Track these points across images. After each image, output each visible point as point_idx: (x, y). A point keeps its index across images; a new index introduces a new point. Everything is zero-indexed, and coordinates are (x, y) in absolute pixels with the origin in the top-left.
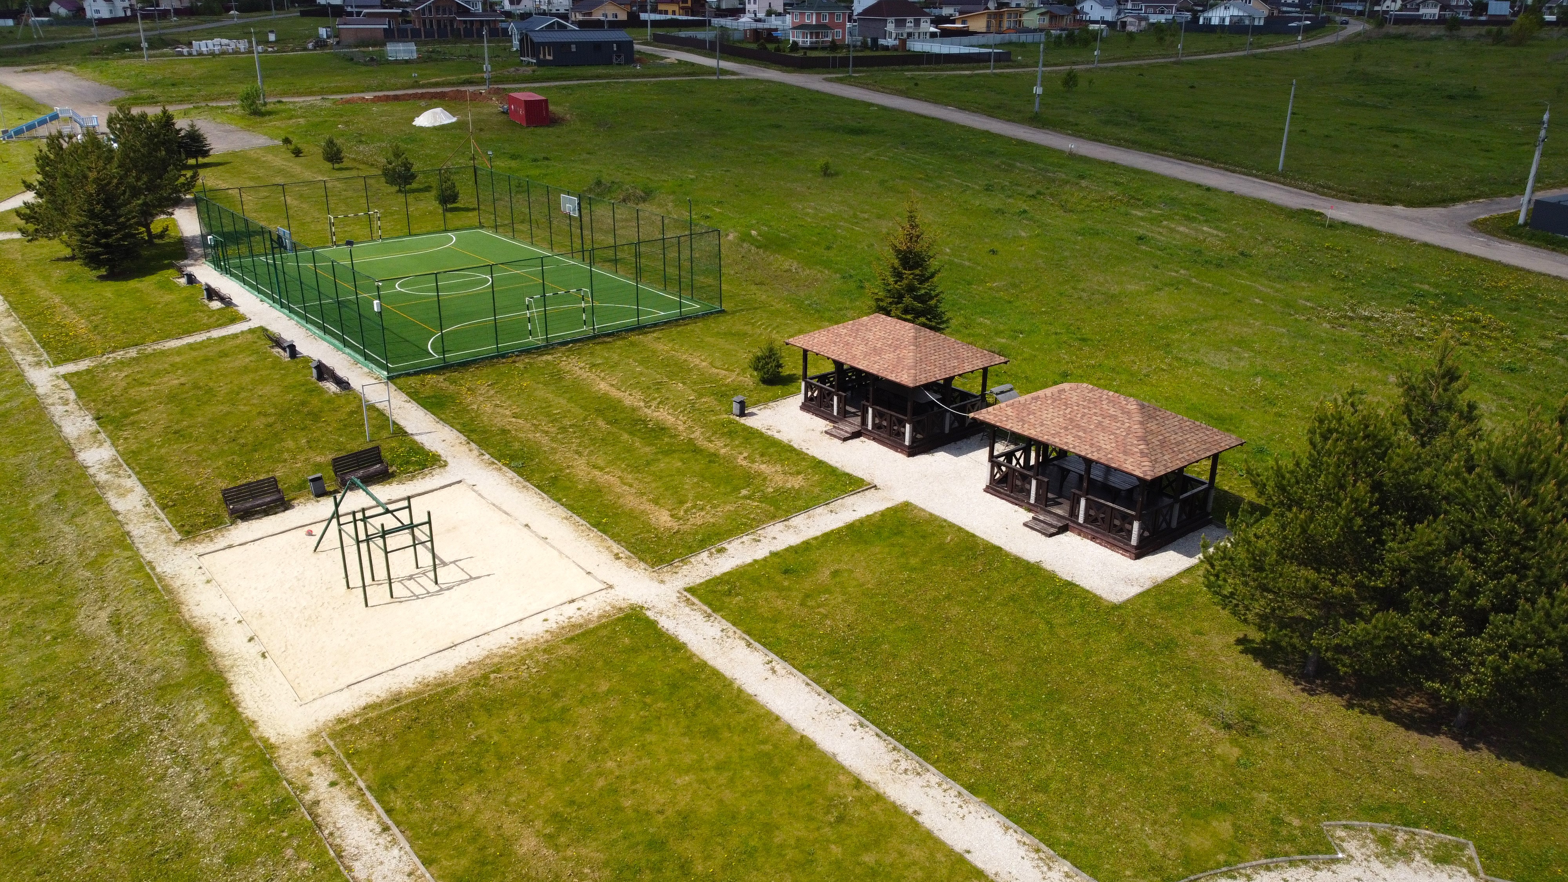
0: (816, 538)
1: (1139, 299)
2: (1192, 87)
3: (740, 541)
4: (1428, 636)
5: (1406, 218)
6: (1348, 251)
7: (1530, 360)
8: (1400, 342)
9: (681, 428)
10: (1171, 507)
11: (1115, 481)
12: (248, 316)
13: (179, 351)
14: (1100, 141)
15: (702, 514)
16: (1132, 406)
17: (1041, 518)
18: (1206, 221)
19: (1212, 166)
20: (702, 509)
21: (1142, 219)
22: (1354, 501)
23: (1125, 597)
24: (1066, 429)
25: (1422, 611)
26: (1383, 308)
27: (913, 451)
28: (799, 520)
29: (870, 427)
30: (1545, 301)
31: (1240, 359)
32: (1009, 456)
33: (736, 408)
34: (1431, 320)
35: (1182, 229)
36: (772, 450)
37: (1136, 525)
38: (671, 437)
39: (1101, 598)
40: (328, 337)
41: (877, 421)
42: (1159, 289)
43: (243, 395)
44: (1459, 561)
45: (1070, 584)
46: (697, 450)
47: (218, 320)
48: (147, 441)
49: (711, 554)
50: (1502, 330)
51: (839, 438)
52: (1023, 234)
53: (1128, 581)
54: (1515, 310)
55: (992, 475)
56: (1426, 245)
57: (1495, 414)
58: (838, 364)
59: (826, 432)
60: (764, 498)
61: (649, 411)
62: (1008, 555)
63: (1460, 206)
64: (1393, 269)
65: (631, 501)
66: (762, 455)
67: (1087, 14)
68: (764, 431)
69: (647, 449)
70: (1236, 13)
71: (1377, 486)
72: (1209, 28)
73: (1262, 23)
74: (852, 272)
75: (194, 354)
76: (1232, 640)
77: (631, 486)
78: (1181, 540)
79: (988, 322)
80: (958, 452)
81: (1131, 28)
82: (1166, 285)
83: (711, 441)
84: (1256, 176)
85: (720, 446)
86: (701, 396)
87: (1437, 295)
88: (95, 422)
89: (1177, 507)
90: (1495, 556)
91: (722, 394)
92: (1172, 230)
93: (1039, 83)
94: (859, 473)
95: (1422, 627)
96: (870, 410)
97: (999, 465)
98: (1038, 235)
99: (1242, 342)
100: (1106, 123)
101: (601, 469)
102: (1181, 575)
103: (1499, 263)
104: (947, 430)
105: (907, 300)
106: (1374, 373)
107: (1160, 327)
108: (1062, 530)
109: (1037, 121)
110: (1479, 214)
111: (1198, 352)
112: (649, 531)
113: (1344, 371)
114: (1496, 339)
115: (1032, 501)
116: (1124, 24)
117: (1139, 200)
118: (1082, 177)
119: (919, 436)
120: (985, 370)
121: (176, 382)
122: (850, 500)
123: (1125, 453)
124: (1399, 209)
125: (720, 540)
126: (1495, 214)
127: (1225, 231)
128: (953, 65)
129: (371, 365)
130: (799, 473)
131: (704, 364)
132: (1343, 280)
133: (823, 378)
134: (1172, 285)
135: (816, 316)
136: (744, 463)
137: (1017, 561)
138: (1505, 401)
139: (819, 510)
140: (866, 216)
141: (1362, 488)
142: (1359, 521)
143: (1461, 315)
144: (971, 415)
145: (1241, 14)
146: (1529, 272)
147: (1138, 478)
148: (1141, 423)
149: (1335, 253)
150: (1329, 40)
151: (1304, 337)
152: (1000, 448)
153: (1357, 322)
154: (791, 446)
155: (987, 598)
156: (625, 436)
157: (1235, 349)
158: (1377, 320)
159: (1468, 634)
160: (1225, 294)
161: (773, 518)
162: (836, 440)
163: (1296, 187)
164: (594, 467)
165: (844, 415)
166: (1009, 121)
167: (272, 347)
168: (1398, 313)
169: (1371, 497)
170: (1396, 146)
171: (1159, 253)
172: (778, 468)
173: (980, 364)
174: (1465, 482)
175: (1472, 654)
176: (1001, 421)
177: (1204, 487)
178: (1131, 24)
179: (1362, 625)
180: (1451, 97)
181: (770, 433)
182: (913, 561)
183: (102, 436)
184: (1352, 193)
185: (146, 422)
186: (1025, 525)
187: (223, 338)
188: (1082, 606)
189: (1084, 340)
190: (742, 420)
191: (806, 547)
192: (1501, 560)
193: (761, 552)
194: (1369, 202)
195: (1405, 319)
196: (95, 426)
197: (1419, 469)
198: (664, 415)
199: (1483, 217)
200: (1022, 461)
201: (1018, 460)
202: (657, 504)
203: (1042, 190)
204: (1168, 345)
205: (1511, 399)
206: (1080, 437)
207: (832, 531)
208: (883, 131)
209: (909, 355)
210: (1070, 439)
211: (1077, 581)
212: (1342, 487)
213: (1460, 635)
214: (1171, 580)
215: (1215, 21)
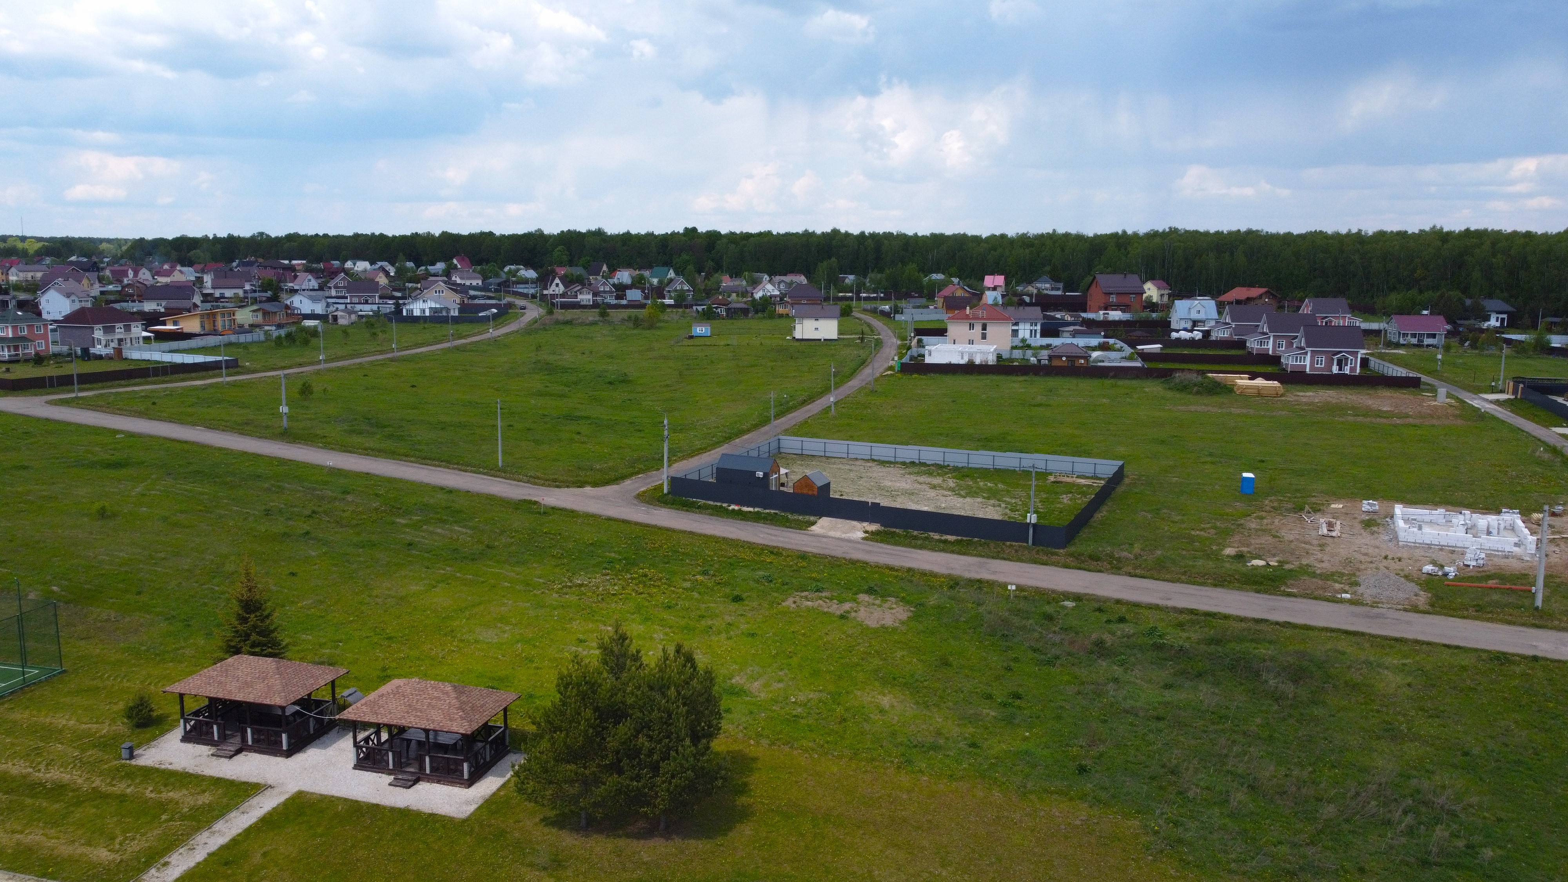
0: (240, 835)
1: (421, 597)
2: (413, 386)
3: (177, 853)
4: (635, 783)
5: (594, 497)
6: (560, 534)
7: (679, 597)
8: (602, 599)
9: (80, 781)
10: (484, 747)
11: (443, 739)
14: (350, 452)
15: (136, 842)
16: (449, 688)
17: (400, 777)
18: (456, 522)
19: (448, 468)
20: (134, 839)
21: (406, 526)
22: (586, 720)
23: (468, 813)
24: (408, 712)
25: (630, 771)
26: (589, 576)
27: (289, 753)
28: (219, 826)
29: (250, 743)
30: (683, 554)
31: (504, 632)
32: (367, 740)
33: (125, 753)
34: (619, 580)
35: (439, 531)
36: (172, 780)
37: (465, 765)
38: (74, 791)
39: (454, 818)
41: (256, 737)
42: (435, 587)
44: (642, 740)
45: (432, 815)
46: (105, 796)
49: (158, 869)
50: (661, 579)
51: (226, 757)
52: (313, 554)
53: (468, 803)
54: (667, 563)
55: (358, 755)
56: (609, 519)
57: (663, 640)
58: (211, 699)
59: (213, 755)
60: (183, 818)
61: (41, 775)
62: (384, 808)
63: (628, 482)
64: (591, 544)
65: (65, 850)
66: (166, 785)
67: (297, 309)
68: (157, 766)
69: (57, 806)
70: (433, 305)
71: (596, 709)
72: (413, 320)
73: (456, 314)
74: (174, 613)
76: (537, 820)
77: (58, 838)
78: (494, 768)
79: (310, 637)
80: (325, 746)
81: (341, 322)
82: (438, 582)
83: (114, 785)
84: (484, 474)
85: (122, 787)
86: (84, 751)
87: (620, 560)
89: (488, 746)
90: (657, 732)
91: (107, 744)
92: (432, 533)
93: (284, 402)
94: (253, 779)
95: (632, 779)
96: (249, 730)
97: (361, 747)
98: (325, 553)
99: (503, 619)
100: (351, 432)
101: (22, 832)
102: (499, 790)
103: (655, 526)
104: (312, 732)
105: (254, 637)
106: (590, 626)
107: (444, 618)
108: (416, 781)
109: (287, 436)
110: (641, 487)
111: (474, 633)
112: (94, 868)
113: (572, 628)
114: (659, 586)
115: (391, 767)
116: (335, 318)
117: (400, 509)
118: (347, 492)
119: (293, 741)
120: (333, 682)
122: (254, 801)
123: (451, 720)
124: (588, 489)
125: (162, 857)
126: (649, 486)
127: (470, 528)
128: (182, 376)
130: (204, 791)
131: (72, 722)
132: (560, 558)
133: (197, 713)
134: (443, 581)
135: (158, 658)
136: (153, 795)
137: (393, 810)
138: (667, 630)
139: (233, 814)
140: (162, 555)
141: (589, 713)
142: (591, 731)
143: (636, 573)
144: (337, 717)
145: (438, 306)
146: (673, 531)
147: (462, 734)
148: (457, 698)
149: (551, 536)
150: (513, 327)
151: (542, 607)
152: (361, 736)
153: (574, 589)
154: (187, 773)
155: (380, 840)
156: (29, 801)
157: (499, 625)
158: (587, 585)
159: (654, 776)
160: (483, 582)
161: (198, 829)
162: (223, 759)
163: (515, 480)
164: (13, 832)
165: (223, 738)
166: (260, 438)
168: (598, 579)
169: (594, 716)
170: (579, 433)
171: (426, 555)
172: (185, 792)
173: (330, 678)
174: (637, 696)
175: (657, 787)
176: (360, 717)
177: (502, 729)
178: (342, 317)
179: (603, 787)
180: (610, 383)
181: (163, 767)
182: (320, 830)
184: (555, 480)
186: (390, 784)
188: (444, 826)
189: (389, 638)
190: (133, 762)
191: (234, 842)
192: (660, 733)
193: (200, 855)
194: (568, 487)
195: (603, 582)
197: (616, 694)
198: (55, 774)
199: (642, 489)
200: (375, 741)
201: (373, 741)
202: (90, 845)
203: (316, 509)
204: (452, 631)
205: (671, 627)
206: (418, 716)
207: (251, 826)
208: (143, 463)
209: (276, 682)
210: (412, 719)
211: (435, 811)
212: (579, 714)
213: (650, 778)
214: (494, 794)
215: (417, 313)
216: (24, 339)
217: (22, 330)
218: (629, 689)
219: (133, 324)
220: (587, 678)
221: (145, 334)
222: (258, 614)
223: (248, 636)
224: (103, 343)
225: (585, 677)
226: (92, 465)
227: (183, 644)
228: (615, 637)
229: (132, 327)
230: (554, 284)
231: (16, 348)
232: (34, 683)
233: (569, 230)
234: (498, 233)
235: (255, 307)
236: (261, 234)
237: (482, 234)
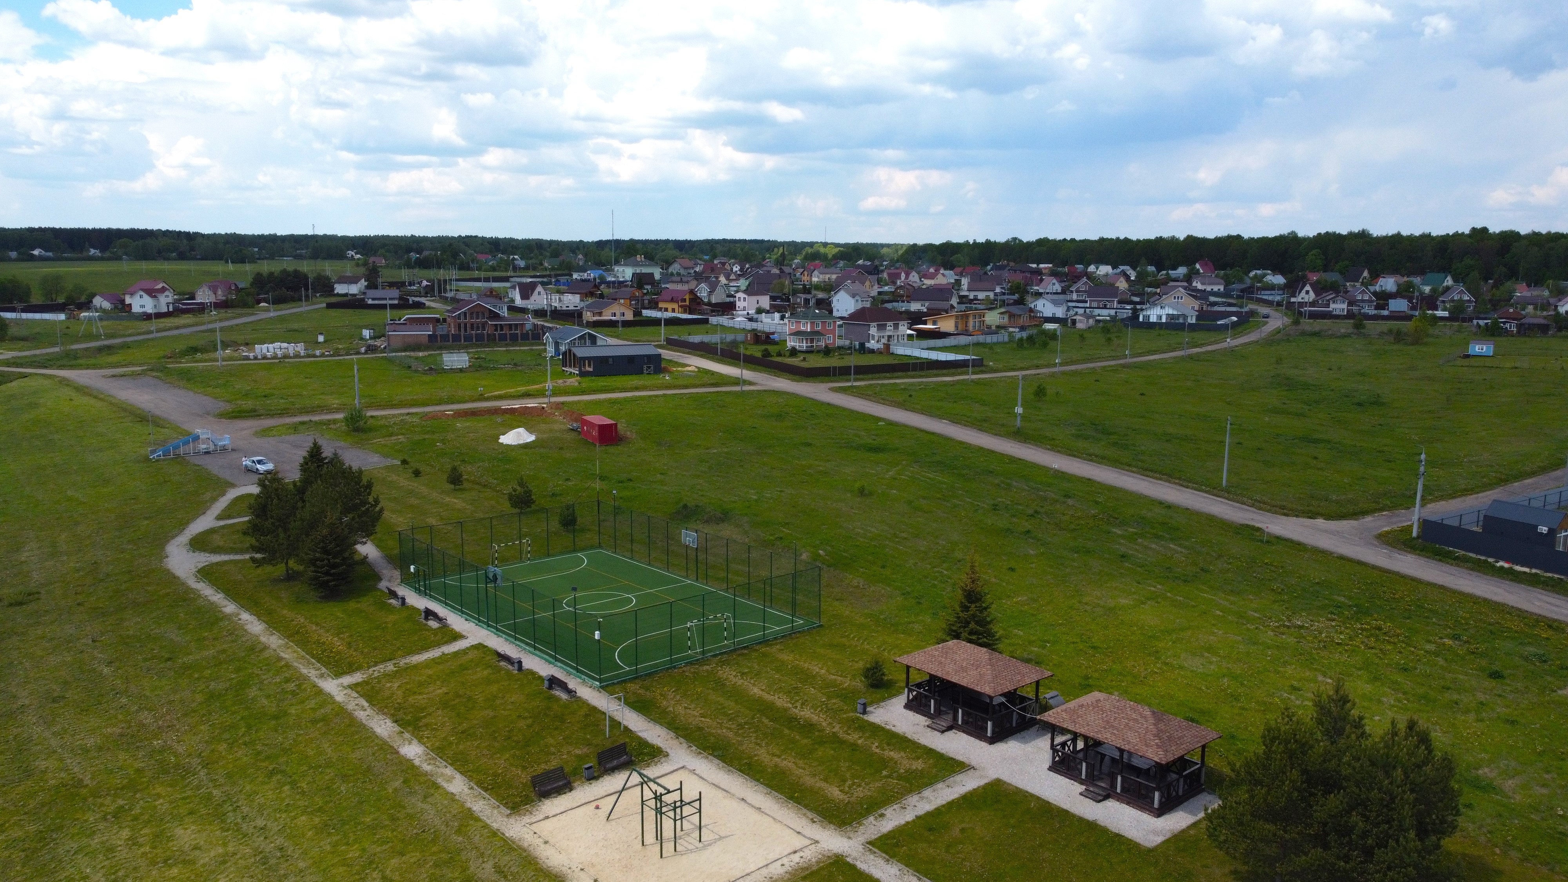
0: (943, 806)
1: (1129, 611)
2: (1142, 394)
3: (892, 808)
4: (1342, 863)
5: (1326, 531)
6: (1282, 567)
7: (1419, 660)
8: (1324, 647)
9: (824, 724)
10: (1178, 780)
11: (1135, 762)
12: (464, 633)
13: (428, 664)
14: (1074, 456)
15: (861, 789)
16: (1147, 713)
17: (1091, 789)
18: (1172, 539)
19: (1170, 482)
20: (860, 786)
21: (1122, 537)
22: (1291, 781)
23: (1154, 844)
24: (1105, 728)
25: (1338, 848)
26: (1311, 618)
27: (992, 741)
28: (927, 793)
29: (960, 723)
30: (1431, 611)
31: (1211, 663)
32: (1063, 744)
33: (860, 708)
34: (1347, 628)
35: (1153, 546)
36: (894, 741)
37: (1157, 794)
38: (819, 731)
39: (1139, 844)
40: (537, 652)
41: (965, 718)
42: (1143, 603)
43: (498, 702)
44: (1355, 818)
45: (1118, 835)
46: (842, 742)
47: (443, 638)
48: (445, 738)
49: (876, 817)
50: (1398, 636)
51: (938, 731)
52: (1032, 552)
53: (1155, 832)
54: (1408, 618)
55: (1054, 758)
56: (1342, 558)
57: (1393, 706)
58: (931, 676)
59: (928, 726)
60: (900, 778)
61: (797, 711)
62: (1074, 816)
63: (1368, 519)
64: (1318, 583)
65: (809, 781)
66: (888, 744)
67: (1040, 312)
68: (884, 726)
69: (805, 741)
70: (1171, 312)
71: (1305, 772)
72: (1149, 326)
73: (1194, 321)
74: (909, 589)
75: (441, 667)
76: (1227, 871)
77: (804, 769)
78: (1185, 804)
79: (1021, 633)
80: (1025, 741)
81: (1079, 326)
82: (1148, 599)
83: (849, 734)
84: (1206, 492)
85: (854, 737)
86: (829, 698)
87: (1350, 606)
88: (396, 725)
89: (1182, 781)
90: (1375, 814)
91: (847, 696)
92: (1146, 547)
93: (1019, 404)
94: (960, 758)
95: (1338, 858)
96: (960, 711)
97: (1058, 751)
98: (1043, 554)
99: (1210, 649)
100: (1078, 437)
101: (779, 757)
102: (1189, 827)
103: (1397, 574)
104: (1014, 725)
105: (972, 625)
106: (1308, 674)
107: (1150, 637)
108: (1106, 797)
109: (1020, 435)
110: (1384, 526)
111: (1179, 657)
112: (828, 803)
113: (1286, 672)
114: (1395, 643)
115: (1083, 777)
116: (1074, 322)
117: (1117, 519)
118: (1067, 496)
119: (997, 730)
120: (1038, 683)
121: (439, 691)
122: (959, 778)
123: (1147, 745)
124: (1320, 522)
125: (880, 808)
126: (1395, 527)
127: (1185, 547)
128: (935, 372)
129: (583, 677)
130: (918, 758)
131: (823, 671)
132: (1280, 593)
133: (919, 685)
134: (1153, 599)
135: (892, 629)
136: (877, 751)
137: (1081, 820)
138: (1400, 695)
139: (940, 785)
140: (904, 535)
141: (1295, 774)
142: (1296, 794)
143: (1368, 624)
144: (1038, 717)
145: (1175, 313)
146: (1419, 581)
147: (1156, 762)
148: (1154, 724)
149: (1273, 568)
150: (1253, 337)
151: (1255, 644)
152: (1059, 739)
153: (1293, 630)
154: (906, 737)
155: (1067, 846)
156: (786, 731)
157: (1206, 654)
158: (1307, 628)
159: (1365, 862)
160: (1194, 607)
161: (909, 791)
162: (936, 732)
163: (1238, 502)
164: (773, 755)
165: (939, 713)
166: (996, 435)
167: (499, 661)
168: (1321, 623)
169: (1301, 779)
170: (1316, 458)
171: (1139, 569)
172: (902, 754)
173: (1035, 678)
174: (1354, 768)
175: (1369, 874)
176: (1060, 722)
177: (1198, 766)
178: (1081, 321)
179: (1304, 858)
180: (1359, 404)
181: (888, 727)
182: (1012, 821)
183: (407, 735)
184: (1283, 507)
185: (436, 724)
186: (1081, 794)
187: (456, 654)
188: (1129, 850)
189: (1094, 648)
190: (865, 717)
191: (938, 812)
192: (1378, 816)
193: (909, 816)
194: (1297, 516)
195: (1327, 627)
196: (397, 729)
197: (1330, 761)
198: (806, 713)
199: (1386, 529)
200: (1071, 748)
201: (1069, 747)
202: (827, 782)
203: (1039, 509)
204: (1157, 652)
205: (1405, 693)
206: (1115, 734)
207: (953, 801)
208: (897, 449)
209: (988, 672)
210: (1109, 736)
211: (1122, 833)
212: (1284, 773)
213: (1361, 862)
214: (1183, 831)
215: (1153, 319)
216: (818, 333)
217: (817, 325)
218: (1345, 759)
219: (901, 323)
220: (1298, 737)
221: (909, 332)
222: (978, 605)
223: (968, 623)
224: (876, 338)
225: (1295, 735)
226: (858, 448)
227: (913, 619)
228: (1335, 697)
229: (900, 325)
230: (1304, 291)
231: (812, 341)
232: (799, 632)
233: (1327, 232)
234: (1246, 236)
235: (1003, 310)
236: (1015, 239)
237: (1230, 237)
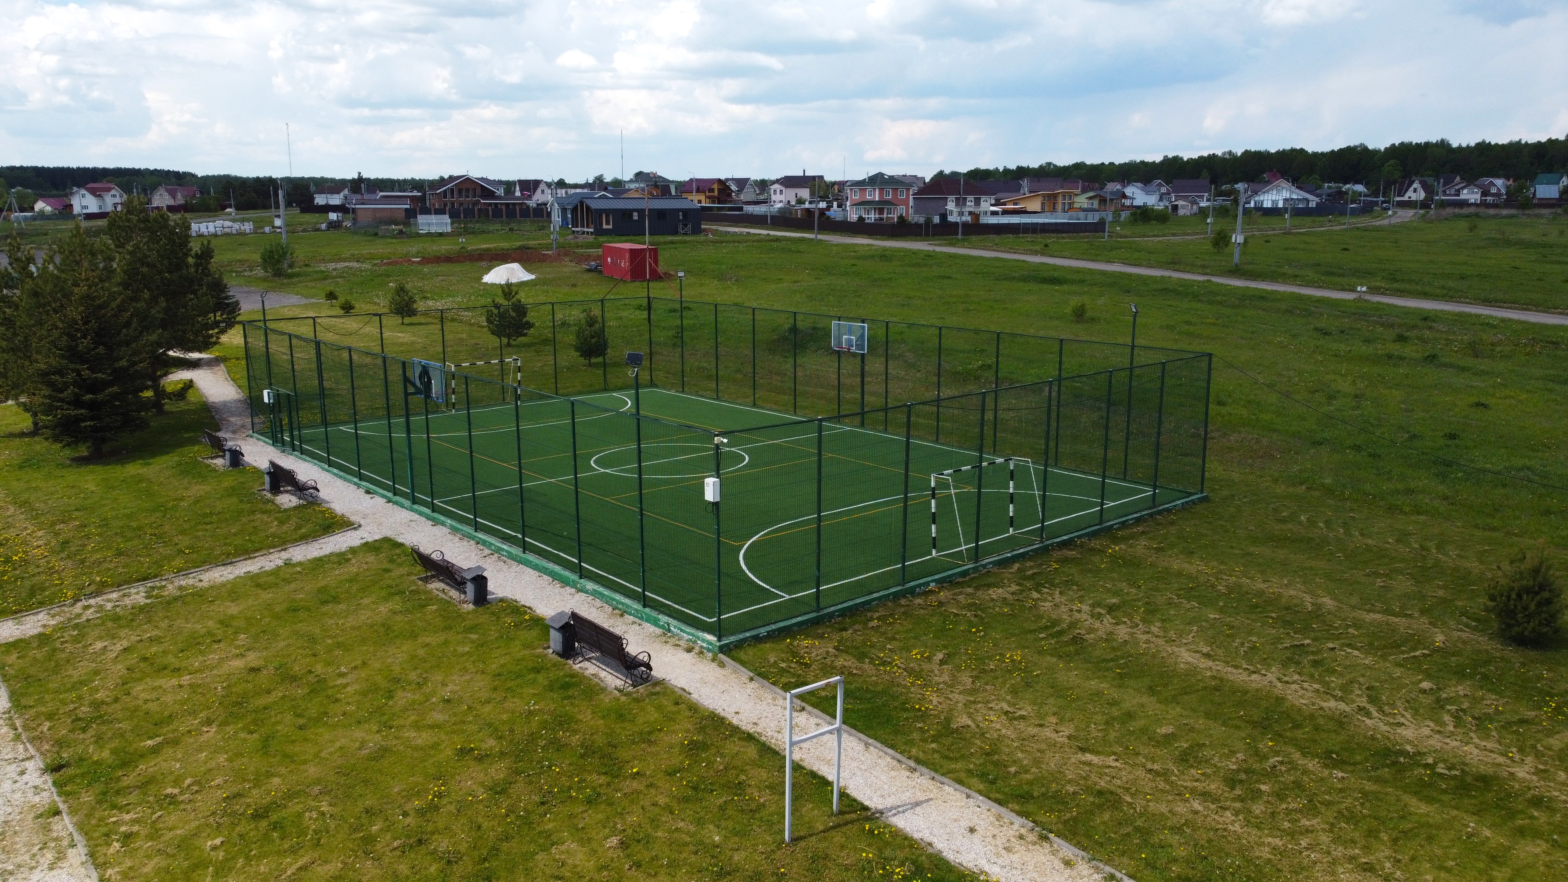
12: (353, 518)
40: (531, 557)
67: (1132, 199)
70: (1287, 197)
72: (1264, 211)
73: (1316, 205)
81: (1184, 211)
109: (1241, 274)
116: (1175, 208)
131: (1327, 602)
150: (1401, 218)
167: (426, 580)
178: (1183, 207)
215: (1267, 204)
216: (888, 202)
217: (887, 193)
221: (993, 209)
230: (1412, 189)
231: (881, 211)
232: (1168, 510)
233: (1402, 143)
235: (1091, 194)
